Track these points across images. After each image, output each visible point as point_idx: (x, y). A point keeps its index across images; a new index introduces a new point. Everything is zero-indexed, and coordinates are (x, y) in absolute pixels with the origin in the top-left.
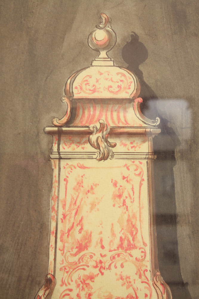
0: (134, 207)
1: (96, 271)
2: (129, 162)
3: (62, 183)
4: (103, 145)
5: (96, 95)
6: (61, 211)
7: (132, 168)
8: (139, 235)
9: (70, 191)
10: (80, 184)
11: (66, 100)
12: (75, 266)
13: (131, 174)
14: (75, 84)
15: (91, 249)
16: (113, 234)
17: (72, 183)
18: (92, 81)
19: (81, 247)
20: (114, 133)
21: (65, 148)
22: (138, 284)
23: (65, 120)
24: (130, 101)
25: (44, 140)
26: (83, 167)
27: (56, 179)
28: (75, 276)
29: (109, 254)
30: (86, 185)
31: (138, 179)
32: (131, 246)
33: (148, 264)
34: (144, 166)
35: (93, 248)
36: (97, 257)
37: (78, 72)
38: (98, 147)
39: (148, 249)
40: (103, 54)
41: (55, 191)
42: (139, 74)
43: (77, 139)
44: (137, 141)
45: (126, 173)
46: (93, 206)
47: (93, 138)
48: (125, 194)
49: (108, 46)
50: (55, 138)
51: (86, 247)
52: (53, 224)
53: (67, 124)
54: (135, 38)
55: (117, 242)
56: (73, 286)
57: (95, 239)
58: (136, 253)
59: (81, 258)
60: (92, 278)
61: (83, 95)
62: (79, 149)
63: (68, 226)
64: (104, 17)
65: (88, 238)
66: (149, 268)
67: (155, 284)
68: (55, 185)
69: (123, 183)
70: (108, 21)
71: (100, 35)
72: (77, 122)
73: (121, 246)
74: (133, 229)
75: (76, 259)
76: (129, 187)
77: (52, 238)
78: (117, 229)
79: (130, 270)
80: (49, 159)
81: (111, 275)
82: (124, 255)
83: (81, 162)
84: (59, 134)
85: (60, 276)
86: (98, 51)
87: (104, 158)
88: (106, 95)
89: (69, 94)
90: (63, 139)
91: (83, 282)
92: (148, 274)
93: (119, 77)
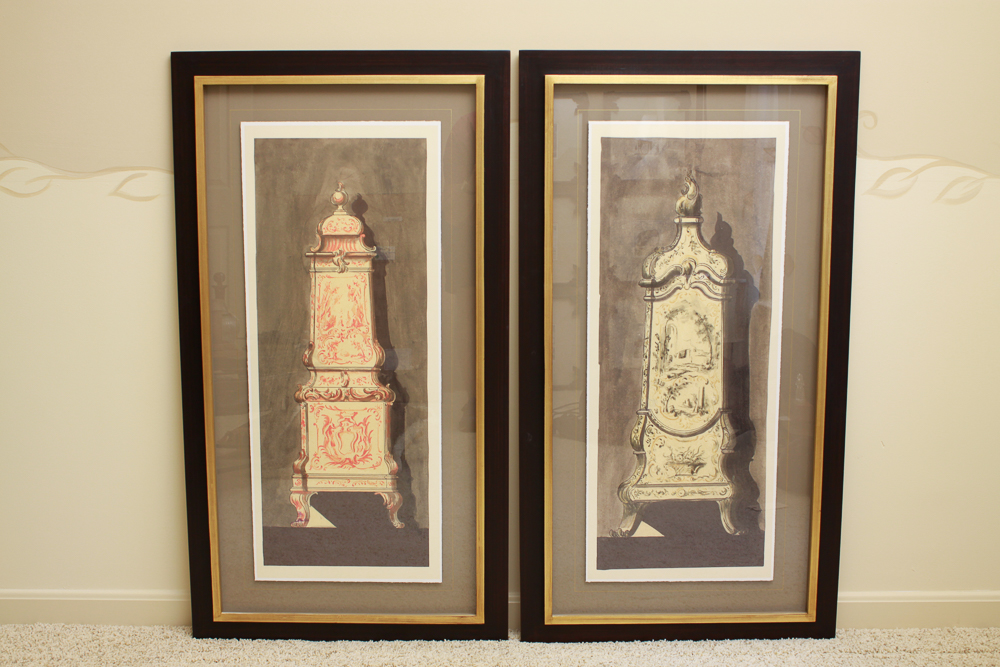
0: (361, 301)
1: (339, 340)
2: (357, 274)
3: (317, 287)
4: (341, 263)
5: (336, 233)
6: (317, 304)
7: (360, 277)
8: (364, 319)
9: (322, 292)
10: (328, 287)
11: (318, 236)
12: (326, 337)
13: (359, 281)
14: (324, 226)
15: (336, 327)
16: (349, 318)
17: (323, 287)
18: (334, 224)
19: (330, 326)
20: (348, 256)
21: (319, 266)
22: (365, 347)
23: (317, 248)
24: (358, 236)
25: (306, 260)
26: (329, 277)
27: (313, 284)
28: (327, 343)
29: (347, 330)
30: (332, 288)
31: (363, 284)
32: (360, 325)
33: (370, 335)
34: (367, 277)
35: (337, 326)
36: (340, 331)
37: (325, 219)
38: (338, 265)
39: (370, 327)
40: (340, 207)
41: (313, 291)
42: (362, 220)
43: (326, 260)
44: (362, 261)
45: (356, 280)
46: (336, 300)
47: (335, 259)
48: (356, 294)
49: (343, 203)
50: (312, 260)
51: (333, 325)
52: (312, 312)
53: (319, 251)
54: (359, 197)
55: (351, 322)
56: (325, 348)
57: (338, 320)
58: (363, 329)
59: (330, 332)
60: (336, 344)
61: (328, 233)
62: (327, 266)
63: (321, 313)
64: (340, 185)
65: (334, 320)
66: (371, 337)
67: (374, 347)
68: (313, 288)
69: (353, 286)
70: (343, 187)
71: (338, 196)
72: (325, 249)
73: (354, 325)
74: (361, 314)
75: (327, 332)
76: (358, 289)
77: (312, 320)
78: (351, 314)
79: (359, 339)
80: (308, 273)
81: (348, 342)
82: (356, 330)
83: (329, 274)
84: (315, 257)
85: (317, 343)
86: (337, 206)
87: (342, 271)
88: (343, 233)
89: (320, 233)
90: (317, 260)
91: (332, 346)
92: (371, 341)
93: (350, 222)
